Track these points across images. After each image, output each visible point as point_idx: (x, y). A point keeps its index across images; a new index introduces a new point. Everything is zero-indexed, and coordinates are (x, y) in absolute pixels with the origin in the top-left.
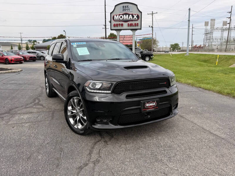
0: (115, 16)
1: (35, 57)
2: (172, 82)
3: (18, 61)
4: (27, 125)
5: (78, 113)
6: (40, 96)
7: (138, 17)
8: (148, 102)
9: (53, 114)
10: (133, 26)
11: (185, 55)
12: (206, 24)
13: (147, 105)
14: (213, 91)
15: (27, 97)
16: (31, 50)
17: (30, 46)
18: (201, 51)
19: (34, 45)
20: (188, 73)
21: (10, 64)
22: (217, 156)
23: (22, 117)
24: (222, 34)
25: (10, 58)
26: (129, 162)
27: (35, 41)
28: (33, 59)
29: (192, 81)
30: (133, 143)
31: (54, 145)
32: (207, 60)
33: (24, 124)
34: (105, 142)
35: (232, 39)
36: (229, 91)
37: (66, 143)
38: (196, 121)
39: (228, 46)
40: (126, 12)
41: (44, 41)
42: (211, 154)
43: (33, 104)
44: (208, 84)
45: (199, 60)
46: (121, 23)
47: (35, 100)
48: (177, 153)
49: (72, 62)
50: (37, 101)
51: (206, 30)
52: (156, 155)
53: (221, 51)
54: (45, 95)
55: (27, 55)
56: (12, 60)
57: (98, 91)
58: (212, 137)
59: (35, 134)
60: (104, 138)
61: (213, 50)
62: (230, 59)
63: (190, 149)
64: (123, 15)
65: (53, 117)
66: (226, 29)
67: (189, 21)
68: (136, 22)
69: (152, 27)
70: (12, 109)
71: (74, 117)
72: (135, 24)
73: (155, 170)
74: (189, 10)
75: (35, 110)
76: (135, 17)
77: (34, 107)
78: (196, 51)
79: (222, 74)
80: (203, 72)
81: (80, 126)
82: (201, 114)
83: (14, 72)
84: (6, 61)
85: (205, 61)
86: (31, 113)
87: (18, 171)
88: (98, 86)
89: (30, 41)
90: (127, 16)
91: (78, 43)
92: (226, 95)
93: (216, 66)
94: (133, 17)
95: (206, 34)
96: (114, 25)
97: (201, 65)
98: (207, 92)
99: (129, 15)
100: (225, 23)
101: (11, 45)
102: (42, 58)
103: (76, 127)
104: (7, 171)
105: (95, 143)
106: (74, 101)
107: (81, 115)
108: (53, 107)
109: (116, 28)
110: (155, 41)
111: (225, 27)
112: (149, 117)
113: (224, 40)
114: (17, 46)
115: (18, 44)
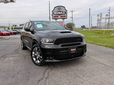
0: (54, 13)
1: (16, 32)
2: (83, 39)
3: (8, 34)
4: (12, 62)
5: (37, 55)
6: (19, 49)
7: (65, 12)
8: (72, 49)
9: (25, 57)
10: (63, 17)
11: (88, 31)
12: (98, 16)
13: (72, 50)
14: (103, 46)
15: (12, 50)
16: (14, 29)
17: (13, 28)
18: (96, 29)
19: (16, 27)
20: (90, 38)
21: (4, 36)
22: (107, 74)
23: (10, 58)
24: (106, 20)
25: (4, 33)
26: (63, 77)
27: (16, 25)
28: (15, 34)
29: (92, 41)
30: (65, 69)
31: (26, 71)
32: (99, 33)
33: (11, 62)
34: (51, 69)
35: (111, 23)
36: (111, 46)
37: (32, 70)
38: (95, 59)
39: (109, 26)
40: (60, 10)
41: (20, 25)
42: (104, 73)
43: (15, 53)
44: (100, 43)
45: (95, 33)
46: (57, 16)
47: (16, 51)
48: (87, 73)
49: (34, 31)
50: (17, 51)
51: (98, 19)
52: (77, 74)
53: (105, 28)
54: (21, 49)
55: (12, 31)
56: (5, 34)
57: (47, 43)
58: (104, 66)
59: (16, 66)
60: (50, 67)
61: (102, 28)
62: (110, 32)
63: (93, 71)
64: (58, 12)
65: (25, 58)
66: (107, 18)
67: (90, 14)
68: (65, 15)
69: (72, 18)
70: (5, 55)
71: (35, 57)
72: (64, 16)
73: (77, 81)
74: (90, 9)
75: (16, 55)
76: (64, 13)
77: (16, 54)
78: (93, 29)
79: (107, 39)
80: (97, 38)
81: (39, 62)
82: (98, 56)
83: (6, 39)
84: (2, 35)
85: (98, 33)
86: (14, 57)
87: (8, 83)
88: (48, 41)
89: (13, 25)
90: (60, 12)
91: (37, 22)
92: (109, 48)
93: (103, 35)
94: (63, 13)
95: (98, 21)
96: (54, 17)
97: (96, 35)
98: (100, 46)
99: (61, 12)
100: (107, 15)
101: (4, 27)
102: (19, 33)
103: (36, 62)
104: (3, 83)
105: (46, 70)
106: (35, 49)
107: (39, 56)
108: (25, 54)
109: (55, 18)
110: (73, 24)
111: (107, 17)
112: (73, 56)
113: (107, 24)
114: (7, 28)
115: (8, 27)
